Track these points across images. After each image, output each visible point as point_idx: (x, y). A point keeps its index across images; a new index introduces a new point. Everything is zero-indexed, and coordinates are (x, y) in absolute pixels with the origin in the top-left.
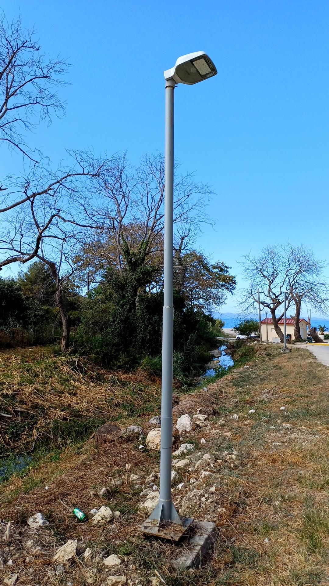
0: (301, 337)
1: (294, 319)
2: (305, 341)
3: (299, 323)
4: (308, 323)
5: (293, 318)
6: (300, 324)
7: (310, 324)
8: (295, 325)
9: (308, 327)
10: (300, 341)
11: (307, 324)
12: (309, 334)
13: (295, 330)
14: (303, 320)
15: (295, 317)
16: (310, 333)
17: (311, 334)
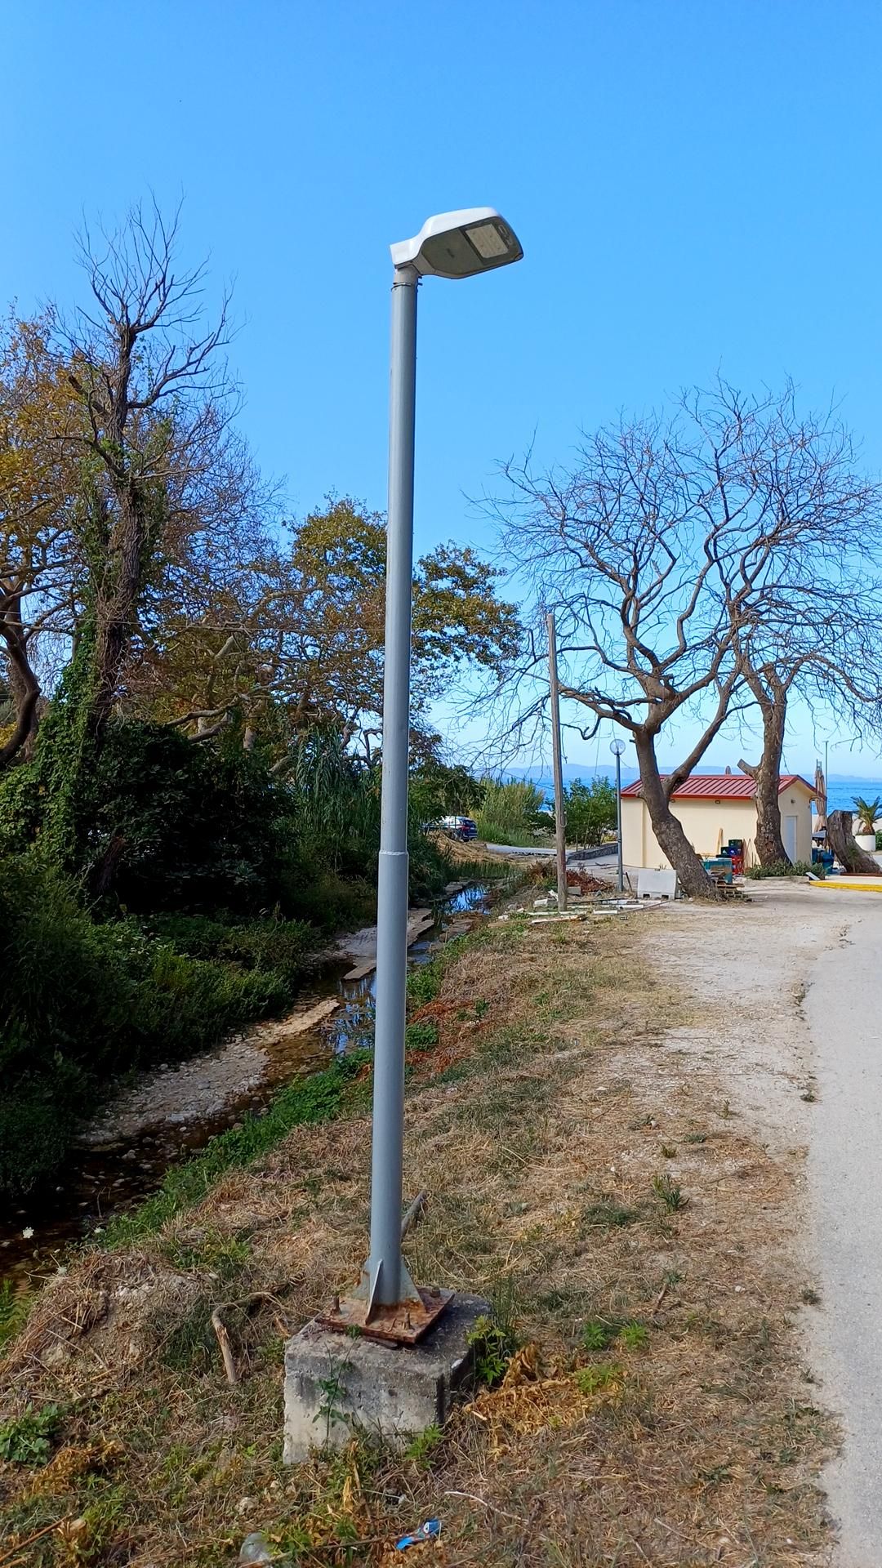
0: (783, 855)
1: (756, 778)
2: (802, 872)
3: (779, 792)
4: (816, 792)
5: (751, 773)
6: (783, 801)
7: (825, 799)
8: (759, 801)
9: (814, 809)
10: (783, 874)
11: (812, 799)
12: (819, 840)
13: (759, 826)
14: (793, 782)
15: (759, 768)
16: (823, 834)
17: (828, 838)
